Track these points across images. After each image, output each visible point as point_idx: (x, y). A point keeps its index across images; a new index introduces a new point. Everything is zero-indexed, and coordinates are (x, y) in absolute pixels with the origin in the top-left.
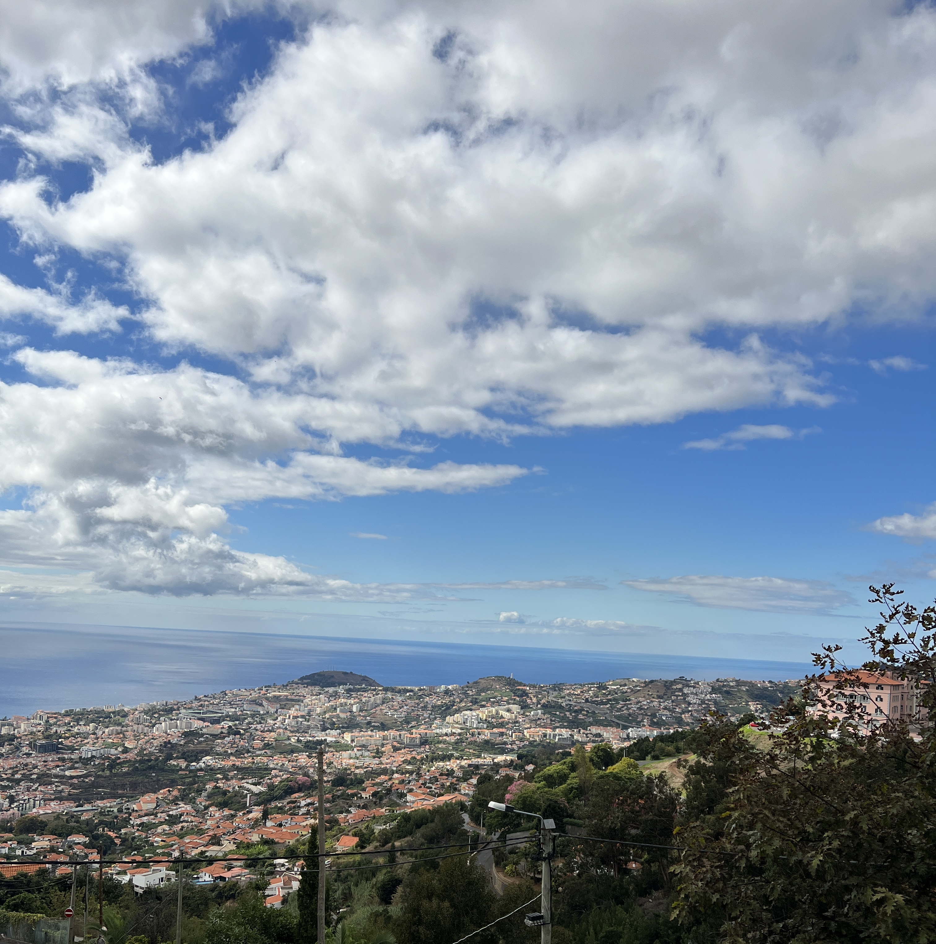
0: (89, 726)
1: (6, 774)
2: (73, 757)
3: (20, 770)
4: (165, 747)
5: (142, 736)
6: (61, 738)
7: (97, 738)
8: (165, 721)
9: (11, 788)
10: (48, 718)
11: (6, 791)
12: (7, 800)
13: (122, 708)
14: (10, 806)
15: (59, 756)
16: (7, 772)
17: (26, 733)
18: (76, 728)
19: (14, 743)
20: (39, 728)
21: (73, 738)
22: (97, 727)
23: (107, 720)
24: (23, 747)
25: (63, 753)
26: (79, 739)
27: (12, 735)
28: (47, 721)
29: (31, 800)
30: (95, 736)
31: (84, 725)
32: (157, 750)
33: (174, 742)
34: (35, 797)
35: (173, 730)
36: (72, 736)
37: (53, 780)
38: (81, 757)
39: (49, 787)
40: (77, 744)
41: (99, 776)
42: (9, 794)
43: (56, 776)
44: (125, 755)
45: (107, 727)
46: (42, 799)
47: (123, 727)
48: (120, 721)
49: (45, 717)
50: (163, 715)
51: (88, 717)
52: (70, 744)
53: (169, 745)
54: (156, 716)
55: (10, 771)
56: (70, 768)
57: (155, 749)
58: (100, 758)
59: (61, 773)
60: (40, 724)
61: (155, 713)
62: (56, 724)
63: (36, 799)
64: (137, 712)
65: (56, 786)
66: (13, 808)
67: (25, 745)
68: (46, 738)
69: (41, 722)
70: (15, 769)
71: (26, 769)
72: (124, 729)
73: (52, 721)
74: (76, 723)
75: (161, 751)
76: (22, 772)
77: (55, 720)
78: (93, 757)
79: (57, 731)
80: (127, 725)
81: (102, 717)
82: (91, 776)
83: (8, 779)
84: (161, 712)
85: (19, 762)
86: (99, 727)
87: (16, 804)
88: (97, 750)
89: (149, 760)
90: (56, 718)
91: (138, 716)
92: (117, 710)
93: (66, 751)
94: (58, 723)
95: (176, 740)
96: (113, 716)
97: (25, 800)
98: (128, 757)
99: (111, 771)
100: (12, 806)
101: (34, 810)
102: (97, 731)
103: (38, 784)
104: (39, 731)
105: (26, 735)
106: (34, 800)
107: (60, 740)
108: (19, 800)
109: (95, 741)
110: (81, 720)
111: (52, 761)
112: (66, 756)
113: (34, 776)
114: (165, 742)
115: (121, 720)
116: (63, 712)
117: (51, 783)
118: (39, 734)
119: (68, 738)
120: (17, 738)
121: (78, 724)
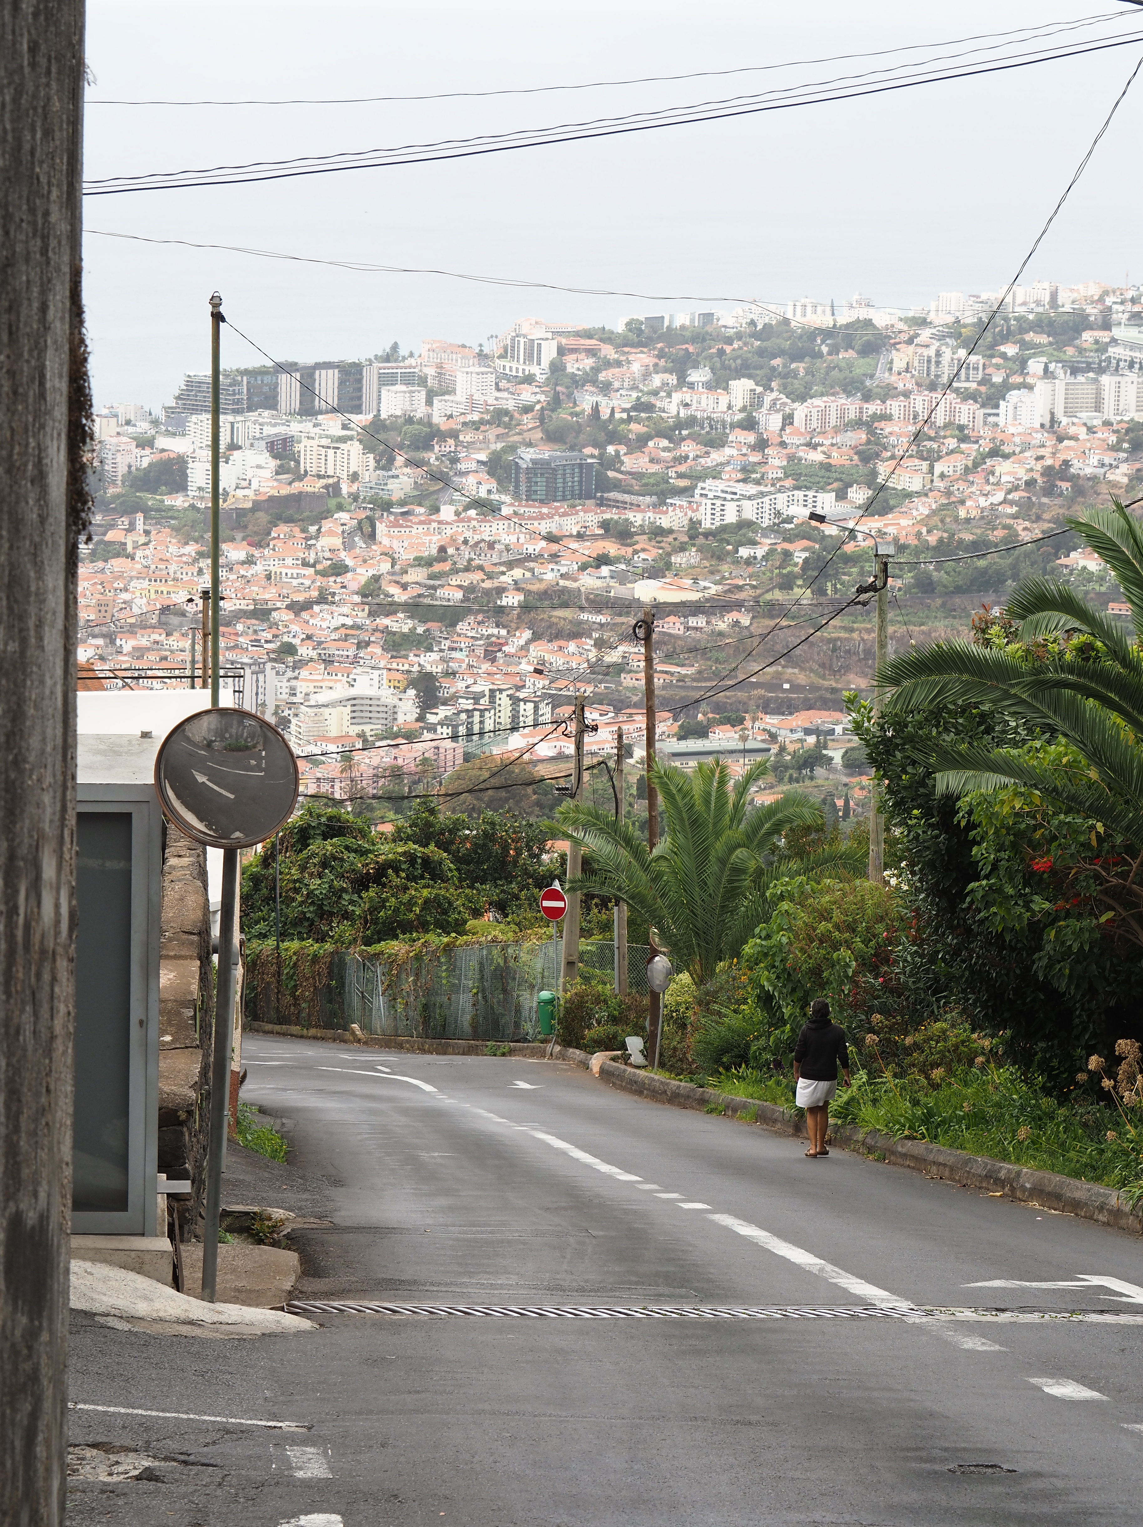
0: (726, 389)
1: (404, 587)
2: (665, 522)
3: (455, 571)
4: (1049, 490)
5: (952, 443)
6: (614, 437)
7: (761, 445)
8: (1047, 374)
9: (425, 643)
10: (562, 351)
11: (406, 657)
12: (412, 692)
13: (863, 314)
14: (421, 718)
15: (607, 516)
16: (406, 578)
17: (476, 417)
18: (677, 397)
19: (431, 457)
20: (527, 395)
21: (665, 443)
22: (760, 397)
23: (800, 367)
24: (466, 473)
25: (622, 506)
26: (689, 448)
27: (420, 422)
28: (556, 368)
29: (504, 701)
30: (751, 438)
31: (710, 386)
32: (1012, 503)
33: (1088, 471)
34: (519, 688)
35: (1084, 415)
36: (661, 434)
37: (584, 616)
38: (694, 524)
39: (572, 647)
40: (682, 468)
41: (773, 609)
42: (416, 668)
43: (599, 603)
44: (874, 524)
45: (802, 398)
46: (544, 696)
47: (867, 397)
48: (858, 371)
49: (549, 352)
50: (1037, 349)
51: (721, 352)
52: (654, 468)
53: (1065, 485)
54: (1011, 350)
55: (417, 575)
56: (654, 572)
57: (1005, 501)
58: (774, 529)
59: (618, 591)
60: (529, 379)
61: (1005, 337)
62: (594, 382)
63: (521, 695)
64: (925, 335)
65: (600, 644)
66: (432, 728)
67: (473, 466)
68: (554, 436)
69: (535, 369)
70: (437, 568)
71: (481, 568)
72: (873, 407)
73: (575, 365)
74: (672, 379)
75: (1026, 510)
76: (466, 579)
77: (588, 363)
78: (744, 525)
79: (596, 409)
80: (888, 393)
81: (781, 353)
82: (738, 605)
83: (414, 609)
84: (1030, 336)
85: (453, 540)
86: (768, 399)
87: (443, 712)
88: (762, 494)
89: (979, 547)
90: (591, 352)
91: (932, 352)
92: (842, 320)
93: (635, 499)
94: (602, 376)
95: (1094, 460)
96: (825, 349)
97: (476, 698)
98: (891, 530)
99: (822, 592)
100: (432, 719)
101: (516, 742)
102: (760, 416)
103: (527, 634)
104: (527, 409)
105: (476, 426)
106: (515, 701)
107: (611, 449)
108: (455, 697)
109: (755, 458)
110: (696, 367)
111: (580, 536)
112: (637, 518)
113: (512, 599)
114: (1048, 471)
115: (861, 366)
116: (620, 328)
117: (577, 632)
118: (526, 418)
119: (642, 441)
120: (442, 436)
121: (682, 381)
